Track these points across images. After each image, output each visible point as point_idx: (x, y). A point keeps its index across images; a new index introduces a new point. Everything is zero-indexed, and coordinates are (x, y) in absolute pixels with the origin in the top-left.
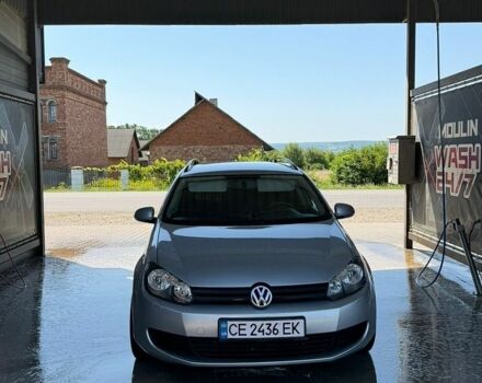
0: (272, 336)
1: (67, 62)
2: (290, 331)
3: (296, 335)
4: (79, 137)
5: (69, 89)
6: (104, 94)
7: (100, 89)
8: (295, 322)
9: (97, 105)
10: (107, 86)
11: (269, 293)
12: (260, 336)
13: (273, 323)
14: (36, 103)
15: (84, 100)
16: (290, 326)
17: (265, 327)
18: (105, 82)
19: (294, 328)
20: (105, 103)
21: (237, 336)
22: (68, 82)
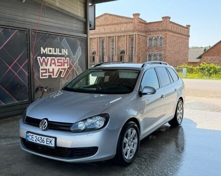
0: (42, 143)
1: (170, 18)
2: (49, 143)
3: (51, 145)
4: (173, 52)
5: (169, 31)
6: (188, 32)
7: (187, 30)
8: (51, 139)
9: (185, 37)
10: (190, 28)
11: (47, 123)
12: (38, 142)
13: (43, 137)
14: (87, 38)
15: (177, 35)
16: (49, 140)
17: (40, 139)
18: (190, 26)
19: (50, 142)
20: (189, 36)
21: (31, 140)
22: (169, 27)
